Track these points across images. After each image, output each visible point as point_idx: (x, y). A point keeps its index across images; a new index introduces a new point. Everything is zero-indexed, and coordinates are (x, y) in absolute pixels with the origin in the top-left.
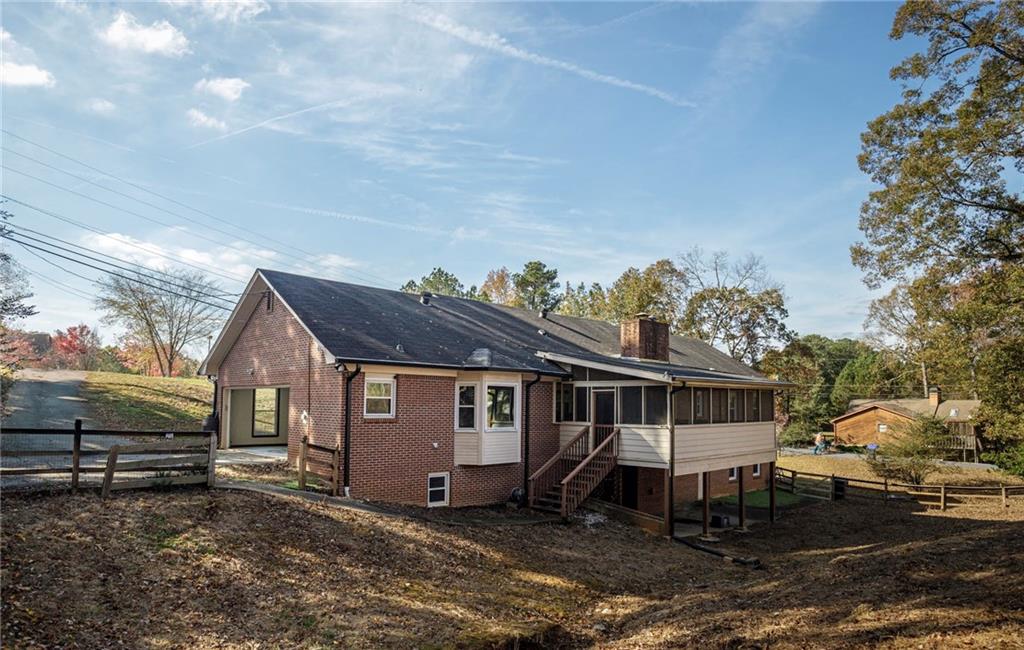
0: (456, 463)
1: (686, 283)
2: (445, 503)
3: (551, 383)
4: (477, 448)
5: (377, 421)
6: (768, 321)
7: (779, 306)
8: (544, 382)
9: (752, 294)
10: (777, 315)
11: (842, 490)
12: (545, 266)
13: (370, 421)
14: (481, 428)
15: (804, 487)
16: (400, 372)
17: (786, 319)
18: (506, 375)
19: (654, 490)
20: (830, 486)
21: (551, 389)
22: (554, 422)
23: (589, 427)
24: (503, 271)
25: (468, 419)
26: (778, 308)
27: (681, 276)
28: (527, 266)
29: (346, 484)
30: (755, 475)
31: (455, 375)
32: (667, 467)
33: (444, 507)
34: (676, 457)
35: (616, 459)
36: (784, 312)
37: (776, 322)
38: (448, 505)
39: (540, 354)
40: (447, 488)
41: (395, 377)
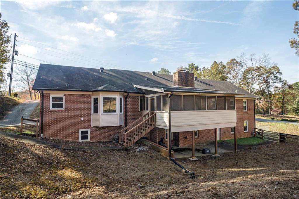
0: (92, 126)
1: (242, 66)
2: (88, 140)
3: (138, 96)
4: (99, 120)
5: (55, 111)
6: (275, 77)
7: (278, 71)
8: (130, 96)
9: (267, 68)
10: (278, 75)
11: (284, 138)
12: (194, 65)
13: (53, 111)
14: (100, 113)
15: (267, 137)
16: (65, 93)
17: (281, 76)
18: (112, 93)
19: (187, 137)
20: (278, 137)
21: (138, 98)
22: (139, 111)
23: (149, 113)
24: (182, 67)
25: (96, 110)
26: (278, 72)
27: (240, 64)
28: (189, 65)
29: (42, 133)
30: (245, 131)
31: (91, 94)
32: (168, 128)
33: (88, 142)
34: (172, 124)
35: (155, 125)
36: (281, 74)
37: (278, 77)
38: (89, 141)
39: (135, 86)
40: (89, 135)
41: (64, 95)
